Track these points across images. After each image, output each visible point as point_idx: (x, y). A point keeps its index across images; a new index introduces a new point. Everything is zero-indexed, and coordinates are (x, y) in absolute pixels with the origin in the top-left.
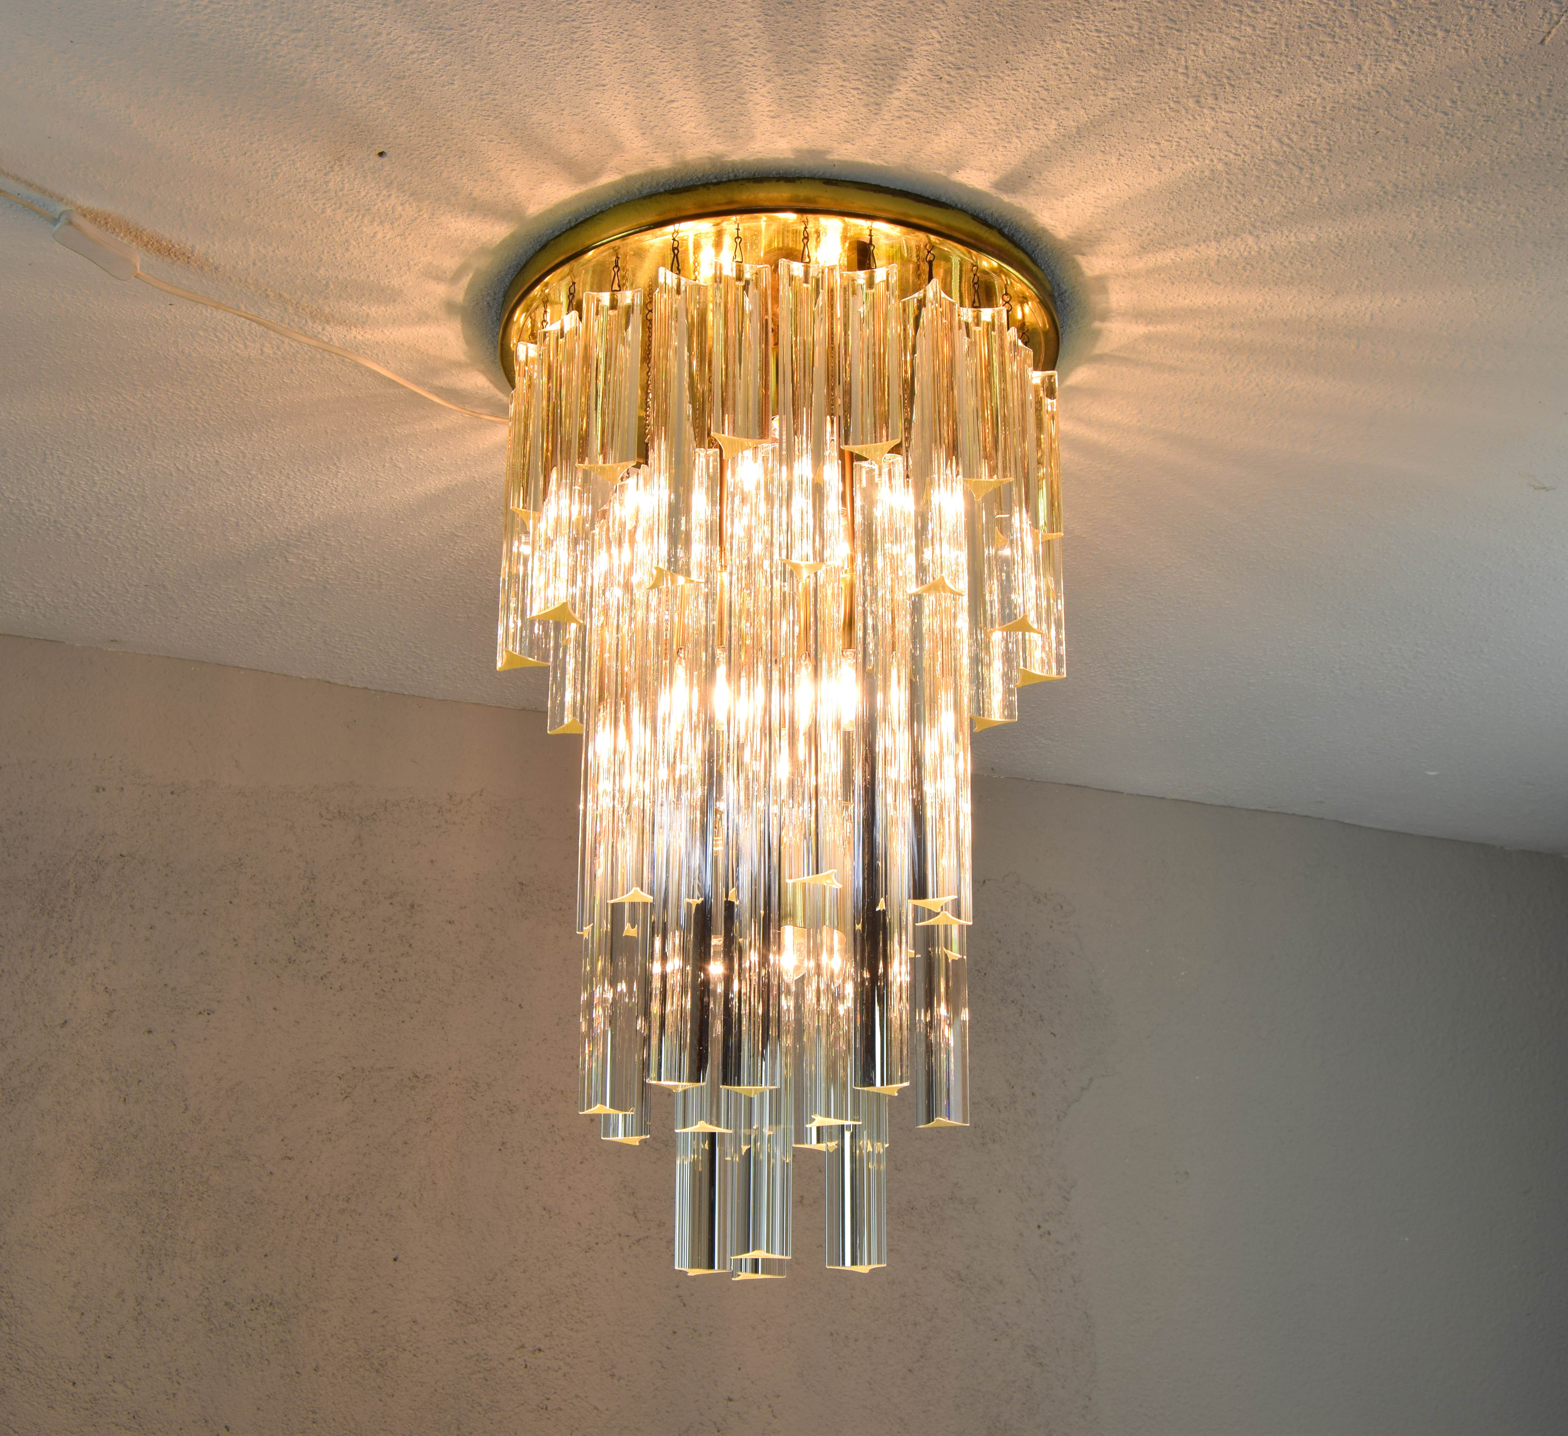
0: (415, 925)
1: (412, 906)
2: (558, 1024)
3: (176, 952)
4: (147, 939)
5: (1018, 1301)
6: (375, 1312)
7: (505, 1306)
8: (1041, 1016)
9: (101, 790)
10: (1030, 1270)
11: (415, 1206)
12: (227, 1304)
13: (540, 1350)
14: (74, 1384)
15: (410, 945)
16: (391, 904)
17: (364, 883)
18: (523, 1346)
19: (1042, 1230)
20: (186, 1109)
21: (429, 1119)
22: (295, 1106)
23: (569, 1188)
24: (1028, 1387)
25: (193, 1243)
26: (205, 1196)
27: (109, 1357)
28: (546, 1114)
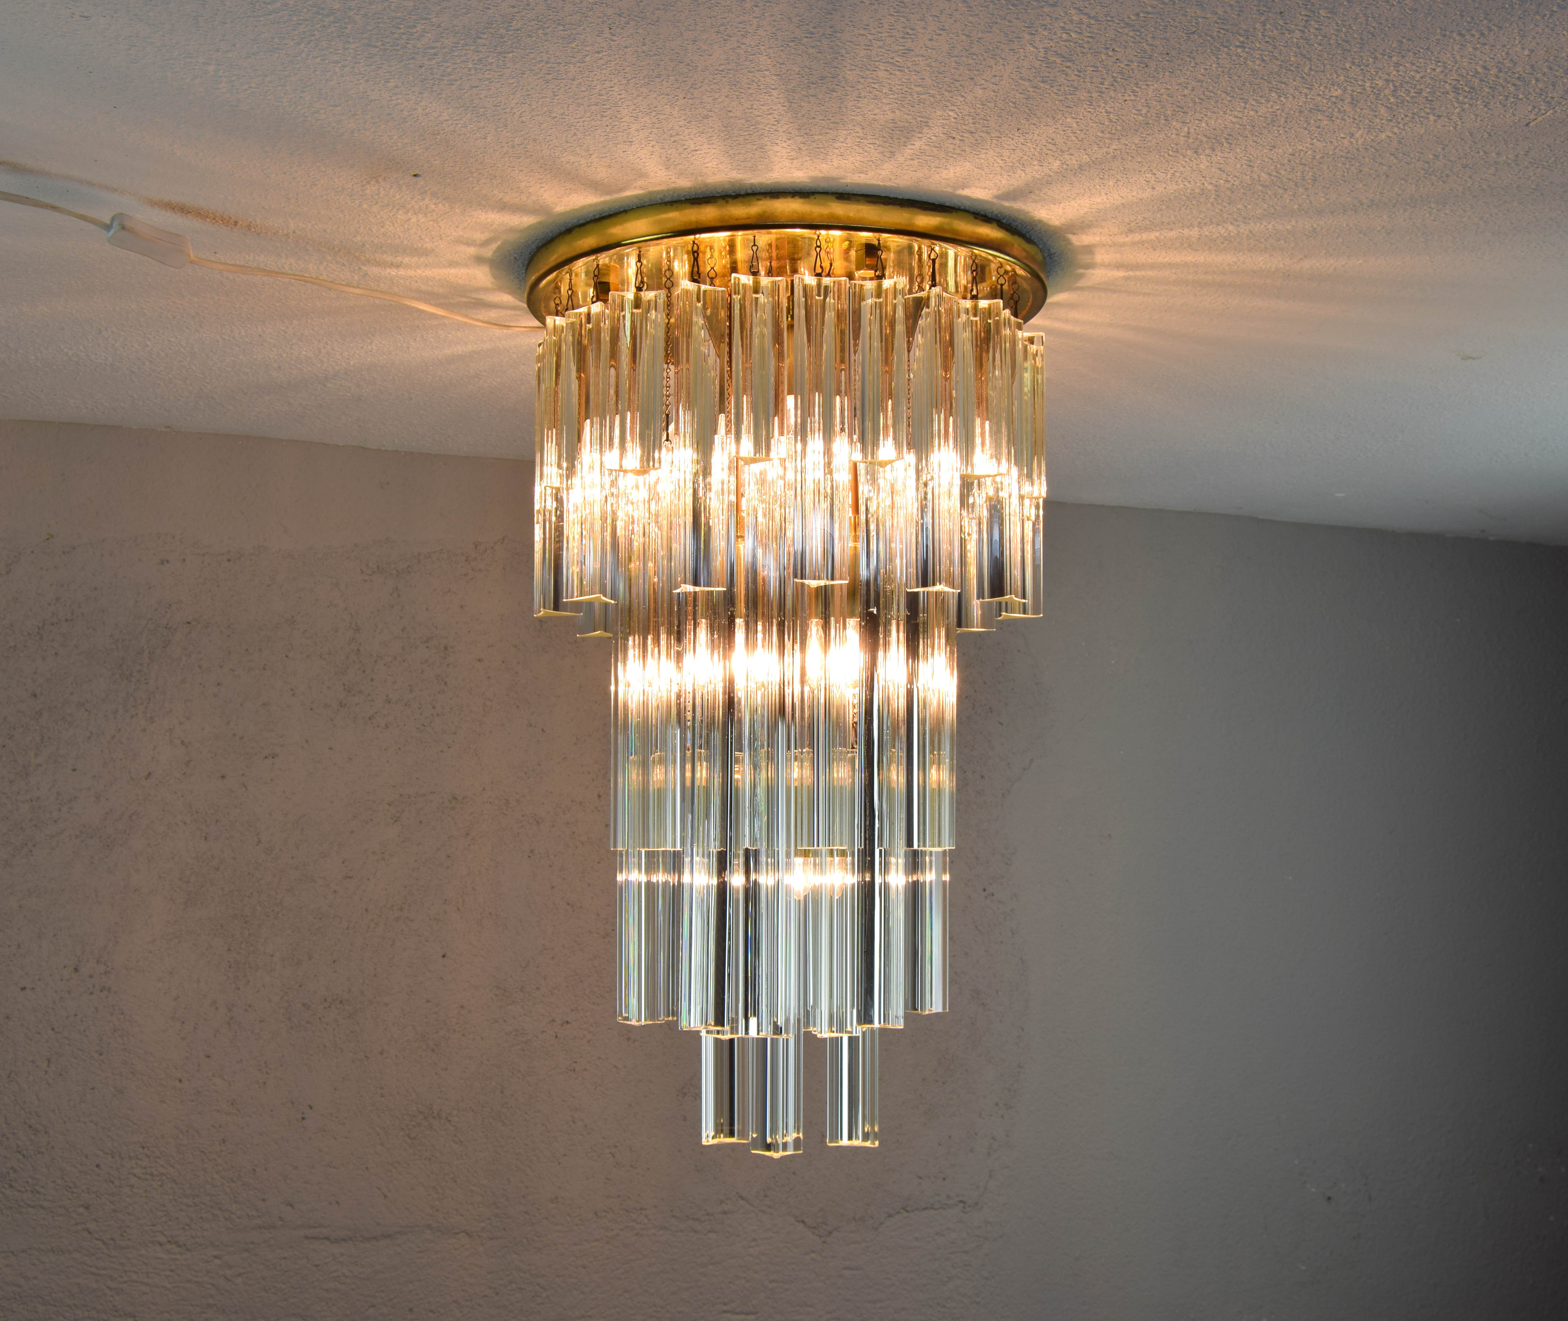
0: (448, 665)
1: (446, 648)
2: (576, 744)
3: (242, 705)
4: (215, 695)
5: (966, 954)
6: (428, 1001)
7: (538, 988)
8: (990, 708)
9: (165, 563)
10: (976, 926)
11: (459, 909)
12: (304, 1005)
13: (567, 1022)
14: (180, 1081)
15: (446, 683)
16: (427, 647)
17: (403, 630)
18: (553, 1020)
19: (987, 892)
20: (259, 842)
21: (467, 834)
22: (352, 832)
23: (589, 885)
24: (972, 1024)
25: (272, 956)
26: (280, 915)
27: (209, 1057)
28: (568, 823)
